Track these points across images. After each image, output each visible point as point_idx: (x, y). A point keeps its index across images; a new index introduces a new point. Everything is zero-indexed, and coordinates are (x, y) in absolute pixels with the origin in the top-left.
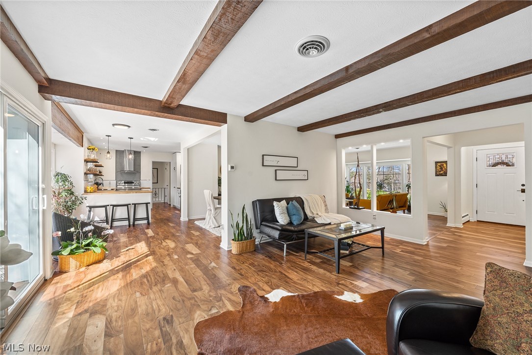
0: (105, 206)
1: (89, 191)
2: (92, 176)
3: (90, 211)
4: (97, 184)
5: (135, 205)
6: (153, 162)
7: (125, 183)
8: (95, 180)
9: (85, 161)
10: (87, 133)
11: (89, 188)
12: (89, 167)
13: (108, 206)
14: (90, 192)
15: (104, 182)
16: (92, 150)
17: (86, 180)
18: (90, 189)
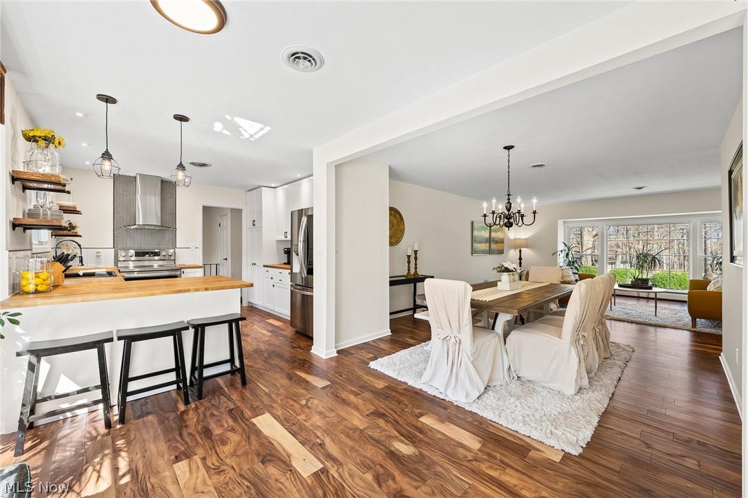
0: (98, 345)
1: (31, 288)
2: (45, 234)
3: (32, 367)
4: (63, 259)
5: (196, 327)
6: (204, 207)
7: (137, 254)
8: (57, 247)
9: (14, 179)
10: (22, 72)
11: (30, 275)
12: (34, 203)
13: (111, 340)
14: (37, 292)
15: (85, 254)
16: (42, 143)
17: (19, 247)
18: (34, 281)
